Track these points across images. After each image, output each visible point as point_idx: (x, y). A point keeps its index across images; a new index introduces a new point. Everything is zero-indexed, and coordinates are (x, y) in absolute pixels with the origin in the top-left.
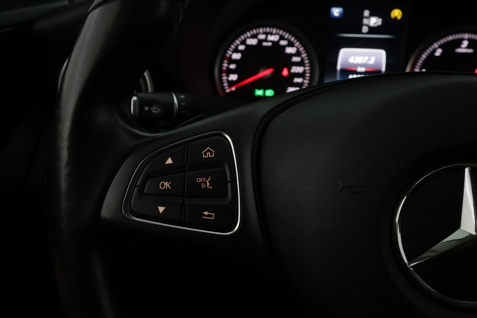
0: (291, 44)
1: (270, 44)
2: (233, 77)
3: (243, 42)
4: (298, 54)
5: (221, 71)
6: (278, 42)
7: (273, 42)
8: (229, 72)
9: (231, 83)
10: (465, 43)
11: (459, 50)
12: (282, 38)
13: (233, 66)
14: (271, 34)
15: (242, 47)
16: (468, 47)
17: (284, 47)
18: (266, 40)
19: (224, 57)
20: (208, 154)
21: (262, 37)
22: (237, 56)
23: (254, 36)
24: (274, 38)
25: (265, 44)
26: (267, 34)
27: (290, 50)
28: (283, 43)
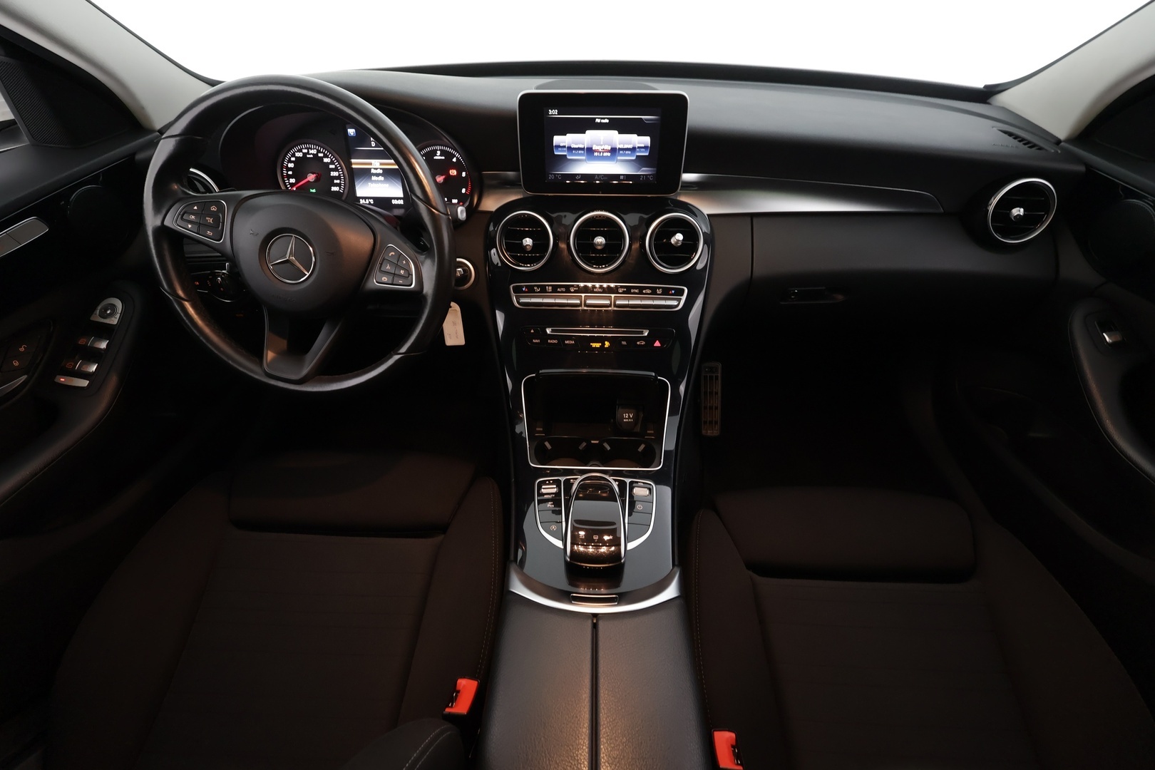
0: (326, 156)
1: (312, 156)
2: (292, 181)
3: (293, 155)
4: (332, 163)
5: (283, 177)
6: (317, 154)
7: (313, 154)
8: (289, 177)
9: (292, 185)
10: (439, 152)
11: (436, 158)
12: (319, 151)
13: (290, 173)
14: (311, 149)
15: (293, 159)
16: (441, 155)
17: (322, 158)
18: (308, 153)
19: (282, 167)
20: (214, 209)
21: (305, 151)
22: (291, 165)
23: (300, 151)
24: (314, 152)
25: (308, 156)
26: (308, 149)
27: (326, 160)
28: (321, 155)
